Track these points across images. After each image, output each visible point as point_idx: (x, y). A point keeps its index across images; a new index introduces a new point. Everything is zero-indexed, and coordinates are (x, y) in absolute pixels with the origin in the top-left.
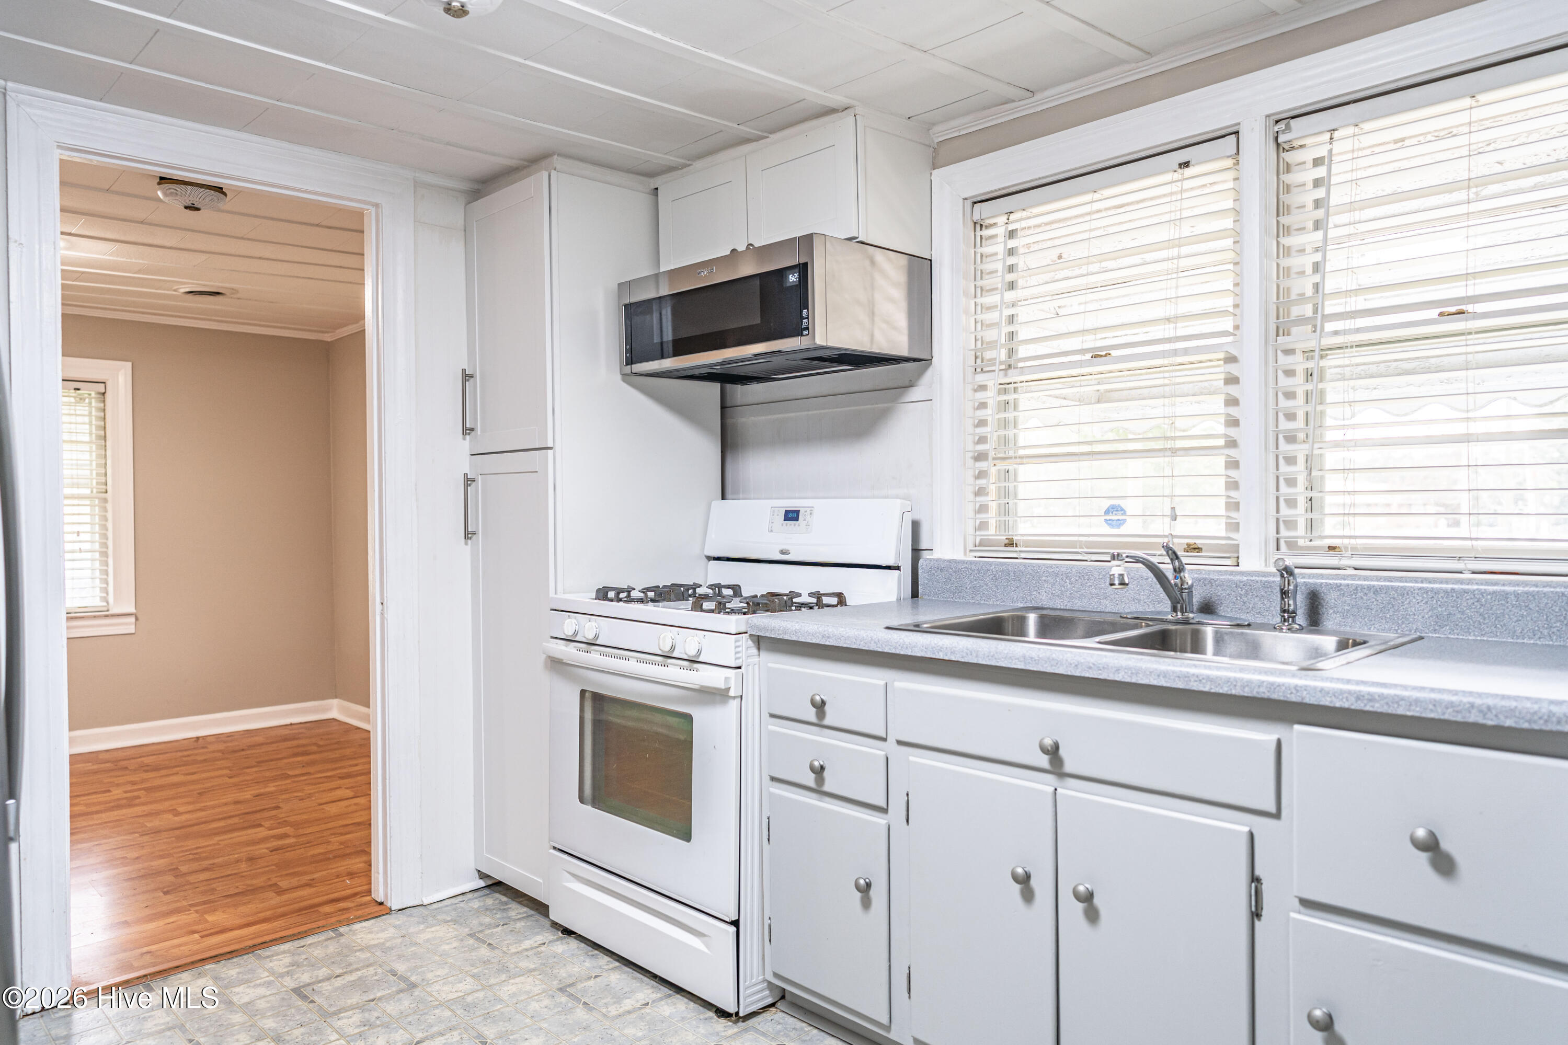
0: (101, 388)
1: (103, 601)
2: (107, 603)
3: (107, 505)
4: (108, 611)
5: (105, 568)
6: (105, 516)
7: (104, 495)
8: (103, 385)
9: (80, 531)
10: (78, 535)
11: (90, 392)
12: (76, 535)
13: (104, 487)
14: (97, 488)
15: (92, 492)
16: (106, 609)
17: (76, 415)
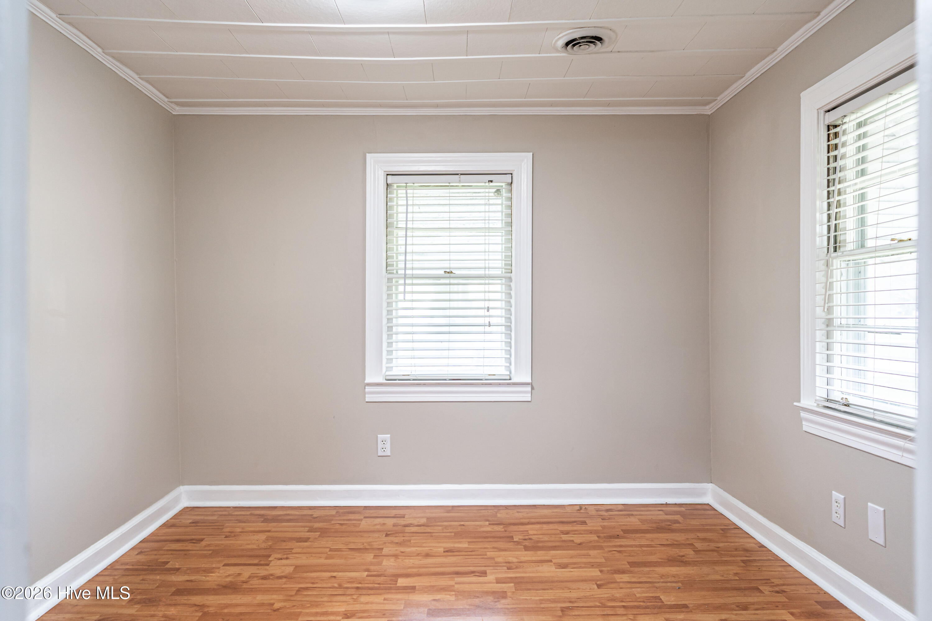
0: (508, 178)
1: (507, 370)
2: (510, 372)
3: (511, 283)
4: (510, 380)
5: (509, 340)
6: (510, 294)
7: (509, 275)
8: (511, 175)
9: (490, 306)
10: (488, 311)
11: (500, 182)
12: (486, 310)
13: (510, 267)
14: (505, 269)
15: (502, 272)
16: (508, 378)
17: (489, 204)
